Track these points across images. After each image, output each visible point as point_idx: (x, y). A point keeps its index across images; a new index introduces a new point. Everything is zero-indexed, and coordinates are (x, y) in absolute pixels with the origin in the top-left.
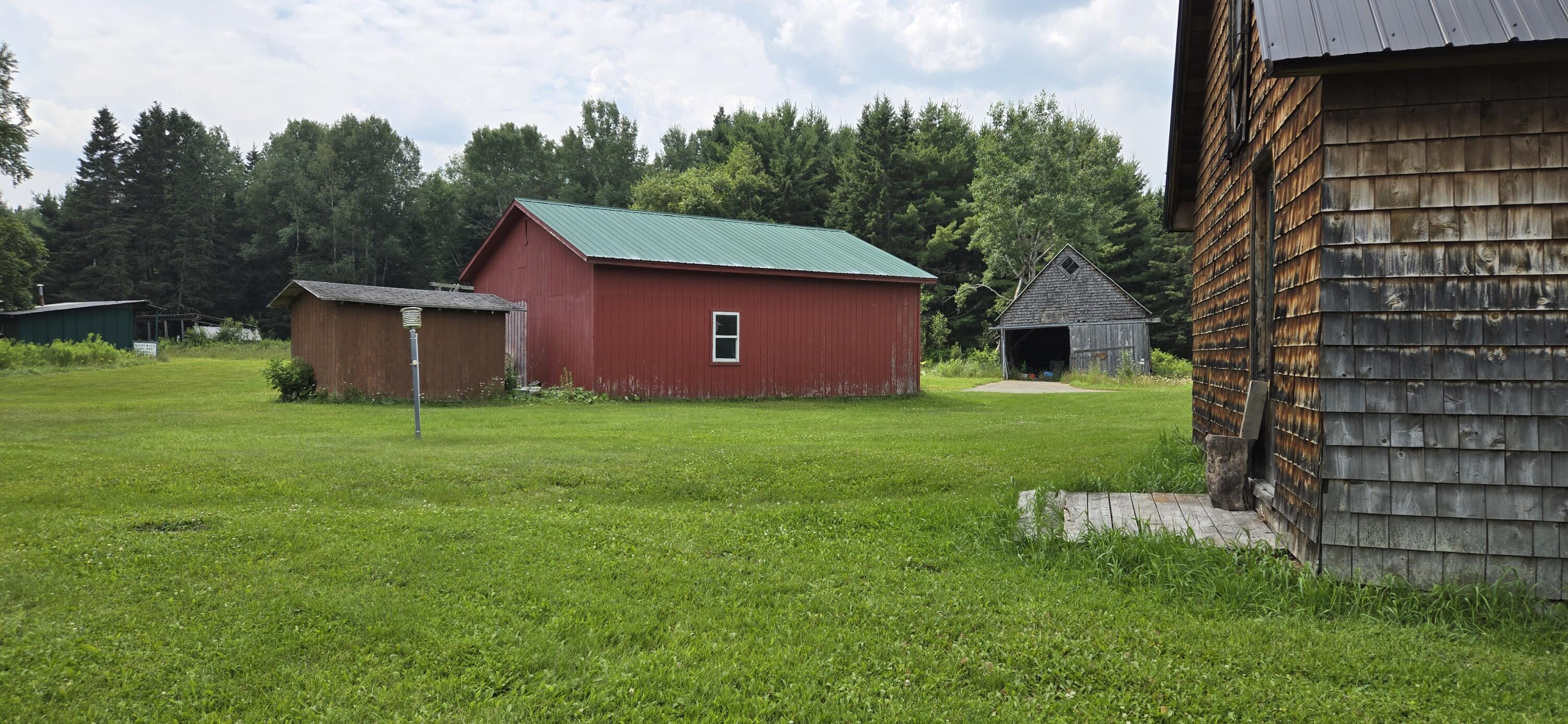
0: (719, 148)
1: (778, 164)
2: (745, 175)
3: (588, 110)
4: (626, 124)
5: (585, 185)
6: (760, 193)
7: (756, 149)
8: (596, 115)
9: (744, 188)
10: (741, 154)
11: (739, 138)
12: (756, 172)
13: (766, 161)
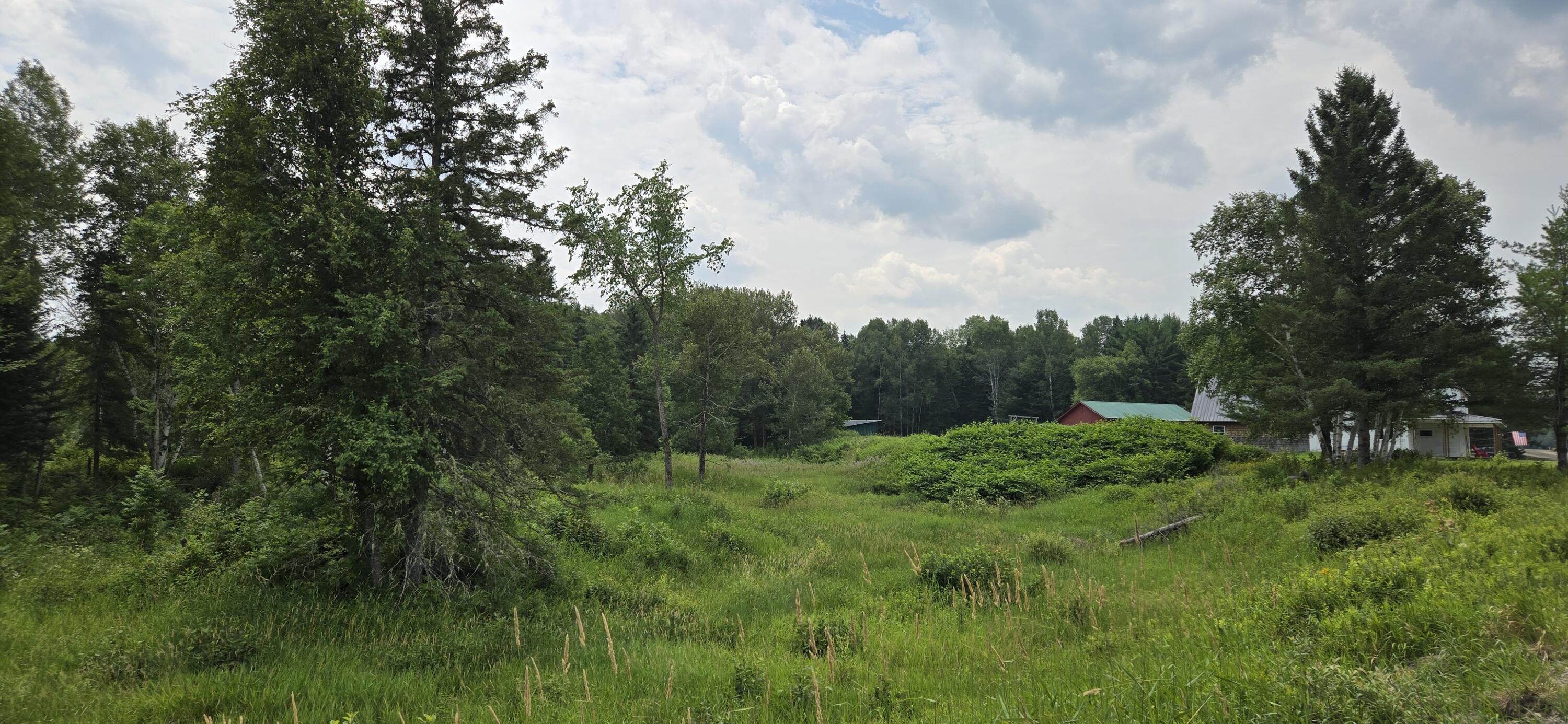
0: (1118, 342)
1: (1151, 350)
2: (1133, 358)
3: (1040, 315)
4: (1062, 322)
5: (1039, 356)
6: (1140, 367)
7: (1138, 343)
8: (1044, 317)
9: (1132, 365)
10: (1129, 346)
11: (1129, 337)
12: (1138, 356)
13: (1143, 349)
